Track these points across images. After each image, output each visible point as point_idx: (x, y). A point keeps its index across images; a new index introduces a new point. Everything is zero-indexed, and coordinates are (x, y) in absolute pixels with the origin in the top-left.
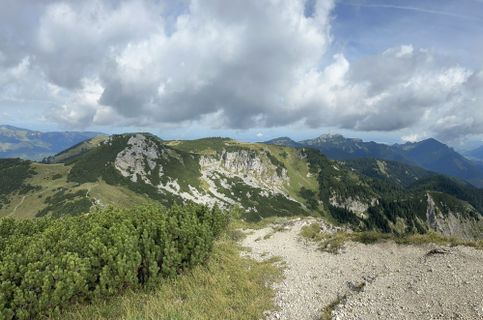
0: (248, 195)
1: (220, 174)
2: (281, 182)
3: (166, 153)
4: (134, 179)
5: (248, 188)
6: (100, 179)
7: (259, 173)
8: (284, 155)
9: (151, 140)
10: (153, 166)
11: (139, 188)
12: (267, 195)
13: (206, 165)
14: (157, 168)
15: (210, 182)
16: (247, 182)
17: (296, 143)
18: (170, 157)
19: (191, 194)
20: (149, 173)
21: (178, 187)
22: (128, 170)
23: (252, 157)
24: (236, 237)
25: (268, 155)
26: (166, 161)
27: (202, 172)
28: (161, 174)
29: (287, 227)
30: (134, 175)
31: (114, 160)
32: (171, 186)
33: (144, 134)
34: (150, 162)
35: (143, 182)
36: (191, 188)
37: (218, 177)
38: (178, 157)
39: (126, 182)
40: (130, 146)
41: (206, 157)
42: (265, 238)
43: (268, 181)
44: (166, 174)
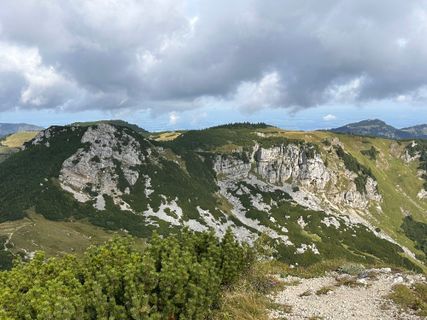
0: (302, 223)
1: (249, 186)
2: (364, 203)
3: (155, 154)
4: (100, 205)
5: (300, 211)
6: (31, 212)
7: (322, 184)
8: (372, 154)
9: (125, 132)
10: (133, 178)
11: (111, 220)
12: (337, 225)
13: (225, 171)
14: (141, 182)
15: (233, 200)
16: (298, 198)
17: (398, 132)
18: (162, 161)
19: (203, 222)
20: (127, 191)
21: (179, 212)
22: (87, 190)
23: (308, 155)
24: (265, 286)
25: (340, 152)
26: (156, 167)
27: (219, 184)
28: (148, 192)
29: (362, 281)
30: (100, 197)
31: (56, 173)
32: (167, 211)
33: (112, 123)
34: (127, 171)
35: (117, 208)
36: (202, 212)
37: (247, 190)
38: (177, 160)
39: (86, 211)
40: (87, 147)
41: (224, 157)
42: (318, 293)
43: (339, 199)
44: (157, 191)
